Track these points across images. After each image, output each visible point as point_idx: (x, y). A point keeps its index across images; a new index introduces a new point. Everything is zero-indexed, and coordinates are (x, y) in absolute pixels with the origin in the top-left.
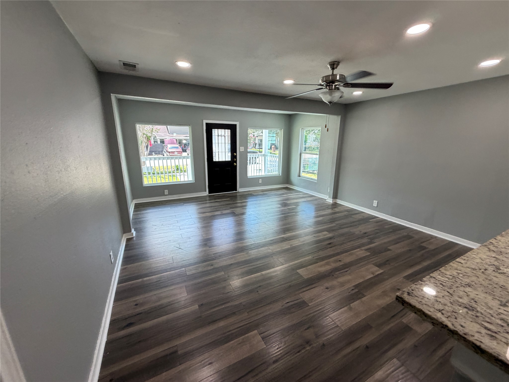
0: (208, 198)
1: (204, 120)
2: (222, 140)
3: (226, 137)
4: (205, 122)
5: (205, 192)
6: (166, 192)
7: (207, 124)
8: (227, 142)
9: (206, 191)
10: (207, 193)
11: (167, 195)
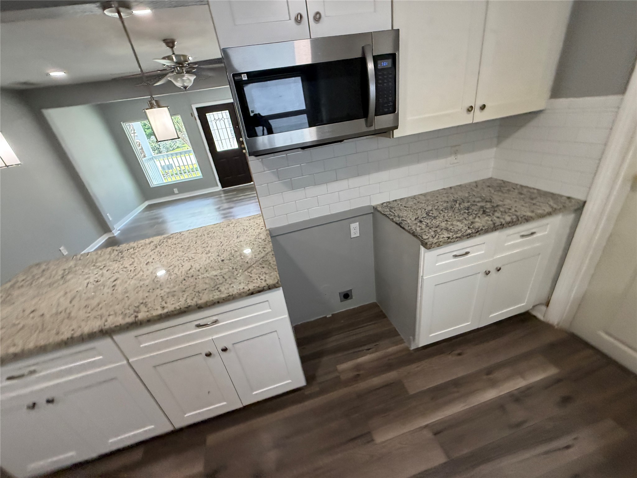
0: (222, 192)
1: (192, 105)
2: (221, 124)
3: (226, 120)
4: (194, 107)
5: (217, 187)
6: (176, 190)
7: (198, 109)
8: (227, 126)
9: (217, 185)
10: (220, 188)
11: (177, 194)
